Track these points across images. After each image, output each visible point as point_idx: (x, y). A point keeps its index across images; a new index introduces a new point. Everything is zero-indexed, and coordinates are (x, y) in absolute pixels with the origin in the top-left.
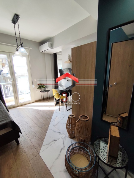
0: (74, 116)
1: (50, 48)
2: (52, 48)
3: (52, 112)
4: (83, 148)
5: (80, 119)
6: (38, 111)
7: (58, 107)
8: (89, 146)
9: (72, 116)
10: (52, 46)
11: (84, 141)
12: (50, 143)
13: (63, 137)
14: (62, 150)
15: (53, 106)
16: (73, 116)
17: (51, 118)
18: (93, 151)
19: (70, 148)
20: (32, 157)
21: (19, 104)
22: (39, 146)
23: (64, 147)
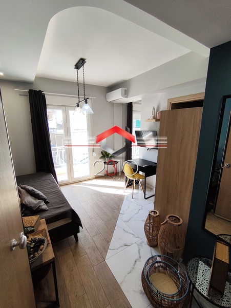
2: (127, 97)
3: (120, 199)
4: (169, 266)
5: (167, 221)
6: (100, 195)
7: (130, 191)
8: (179, 264)
9: (155, 212)
10: (126, 94)
11: (172, 255)
12: (119, 248)
13: (138, 243)
14: (137, 262)
15: (123, 188)
16: (157, 213)
17: (119, 209)
18: (186, 274)
19: (150, 261)
20: (96, 262)
21: (73, 180)
22: (104, 249)
23: (140, 257)
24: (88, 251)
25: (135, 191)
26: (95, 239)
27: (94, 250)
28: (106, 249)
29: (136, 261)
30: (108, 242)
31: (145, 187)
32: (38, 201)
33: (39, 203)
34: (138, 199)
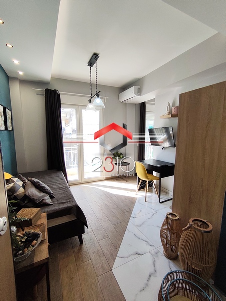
0: (177, 218)
1: (136, 94)
2: (140, 95)
3: (132, 202)
5: (191, 226)
6: (110, 196)
7: (142, 194)
9: (173, 215)
10: (139, 92)
11: (196, 272)
12: (130, 256)
13: (153, 252)
14: (152, 277)
15: (135, 190)
16: (176, 216)
17: (130, 211)
19: (169, 278)
20: (101, 271)
21: (83, 180)
22: (112, 256)
23: (156, 271)
24: (93, 257)
25: (148, 194)
26: (101, 242)
27: (100, 256)
28: (113, 256)
29: (150, 276)
30: (117, 247)
31: (160, 190)
32: (42, 194)
33: (44, 196)
34: (151, 202)
